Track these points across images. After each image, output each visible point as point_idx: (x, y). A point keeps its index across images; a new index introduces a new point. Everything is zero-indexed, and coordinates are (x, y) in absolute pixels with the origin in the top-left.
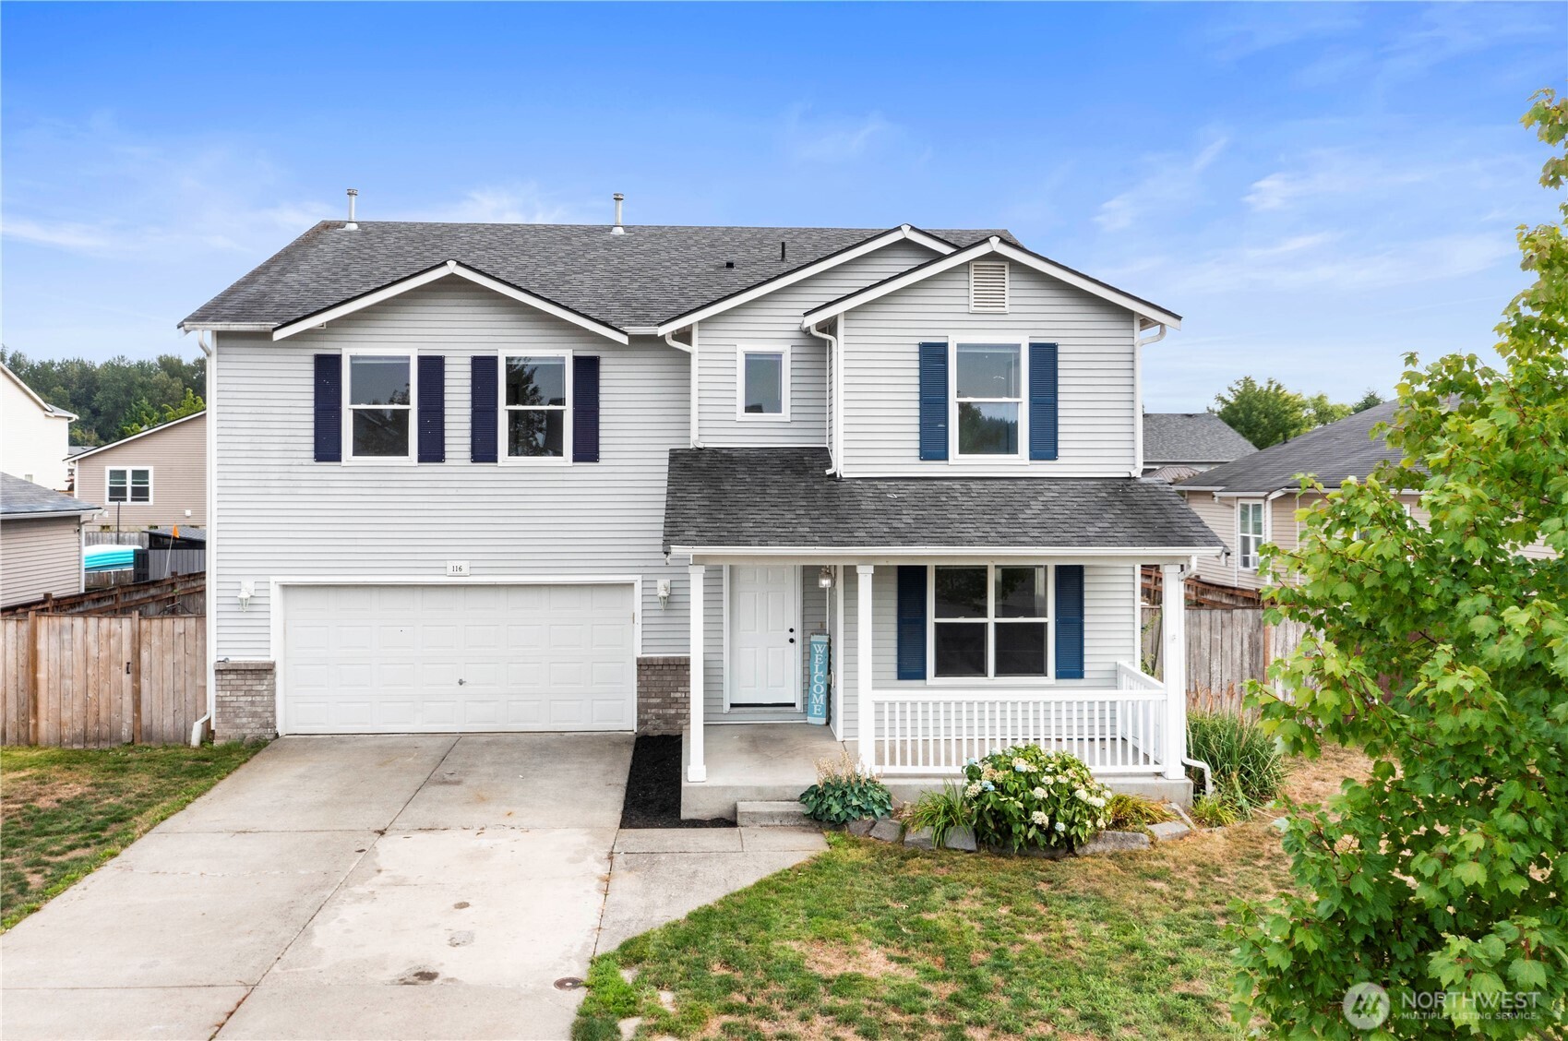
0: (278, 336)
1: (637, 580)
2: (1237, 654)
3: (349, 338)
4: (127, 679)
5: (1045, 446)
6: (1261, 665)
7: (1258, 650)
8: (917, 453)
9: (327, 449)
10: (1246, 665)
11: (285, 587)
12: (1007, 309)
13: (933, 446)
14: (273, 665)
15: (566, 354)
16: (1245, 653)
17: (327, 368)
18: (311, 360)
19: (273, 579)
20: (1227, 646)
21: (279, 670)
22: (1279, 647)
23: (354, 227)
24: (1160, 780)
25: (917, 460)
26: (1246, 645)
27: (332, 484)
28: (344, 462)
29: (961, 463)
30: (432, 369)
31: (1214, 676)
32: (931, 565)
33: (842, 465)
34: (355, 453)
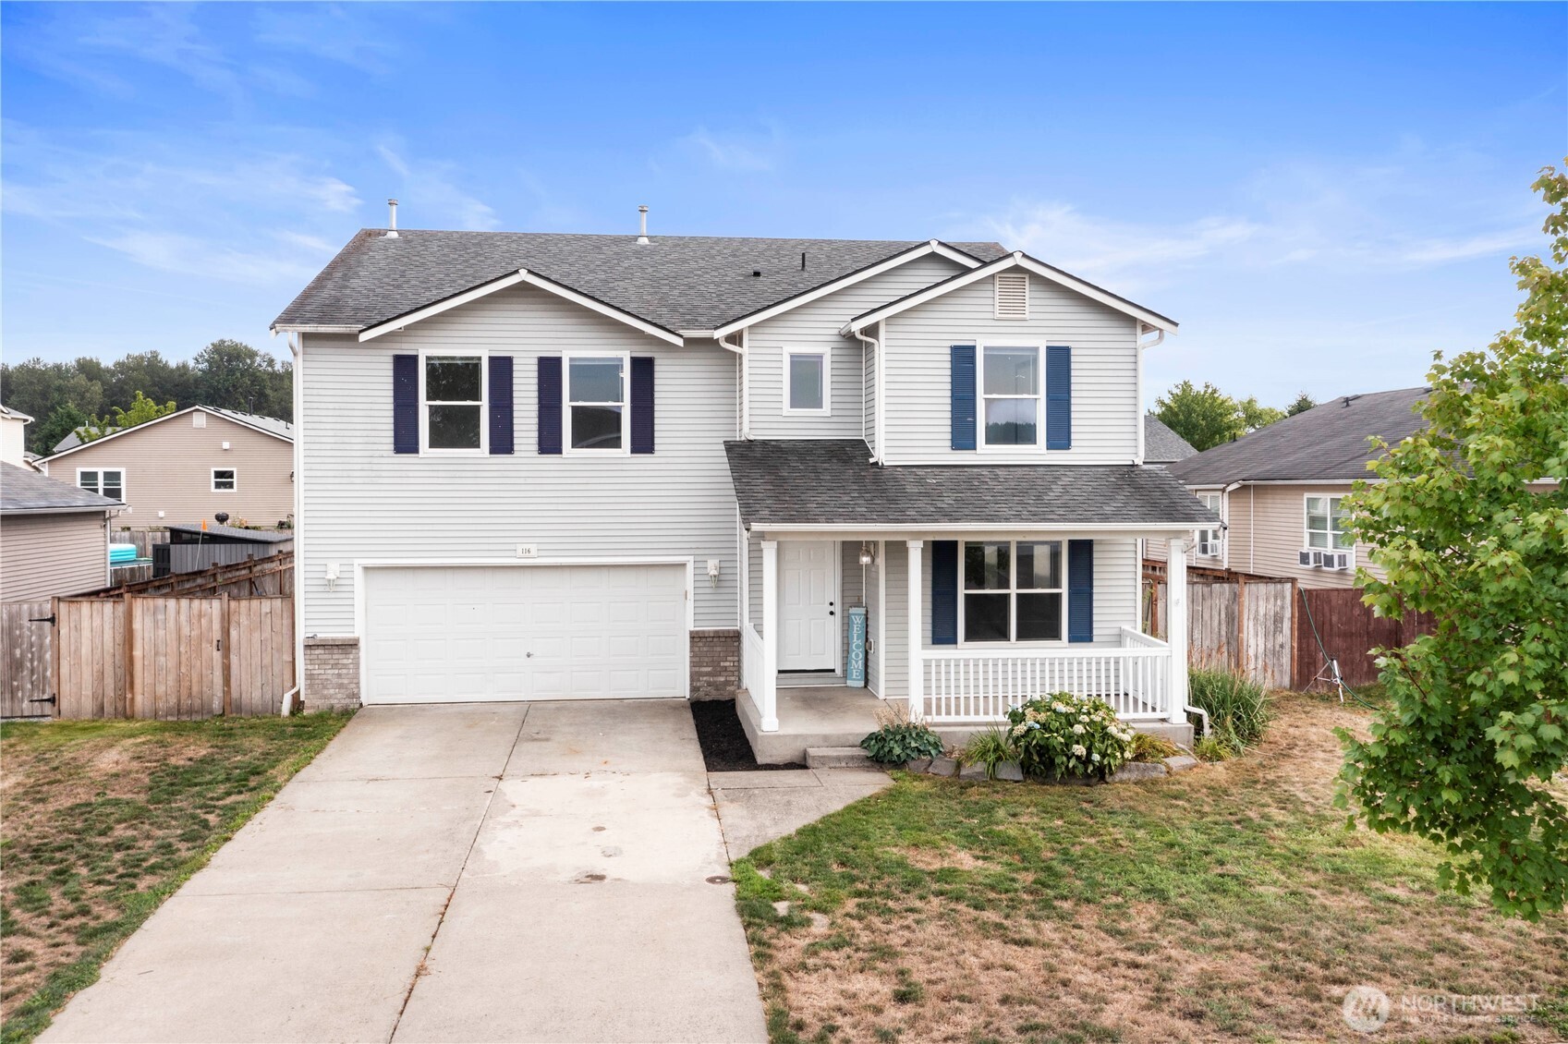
0: (363, 337)
1: (690, 560)
2: (1216, 623)
3: (426, 340)
4: (217, 656)
5: (1060, 436)
6: (1236, 633)
7: (1233, 620)
8: (949, 443)
9: (405, 442)
10: (1223, 633)
11: (366, 569)
12: (1027, 316)
13: (962, 436)
14: (358, 640)
15: (625, 355)
16: (1223, 622)
17: (405, 366)
18: (391, 360)
19: (356, 562)
20: (1207, 616)
21: (362, 644)
22: (1252, 617)
23: (394, 235)
24: (1165, 725)
25: (949, 450)
26: (1223, 616)
27: (411, 474)
28: (421, 454)
29: (987, 453)
30: (502, 367)
31: (1195, 643)
32: (961, 540)
33: (883, 454)
34: (431, 446)
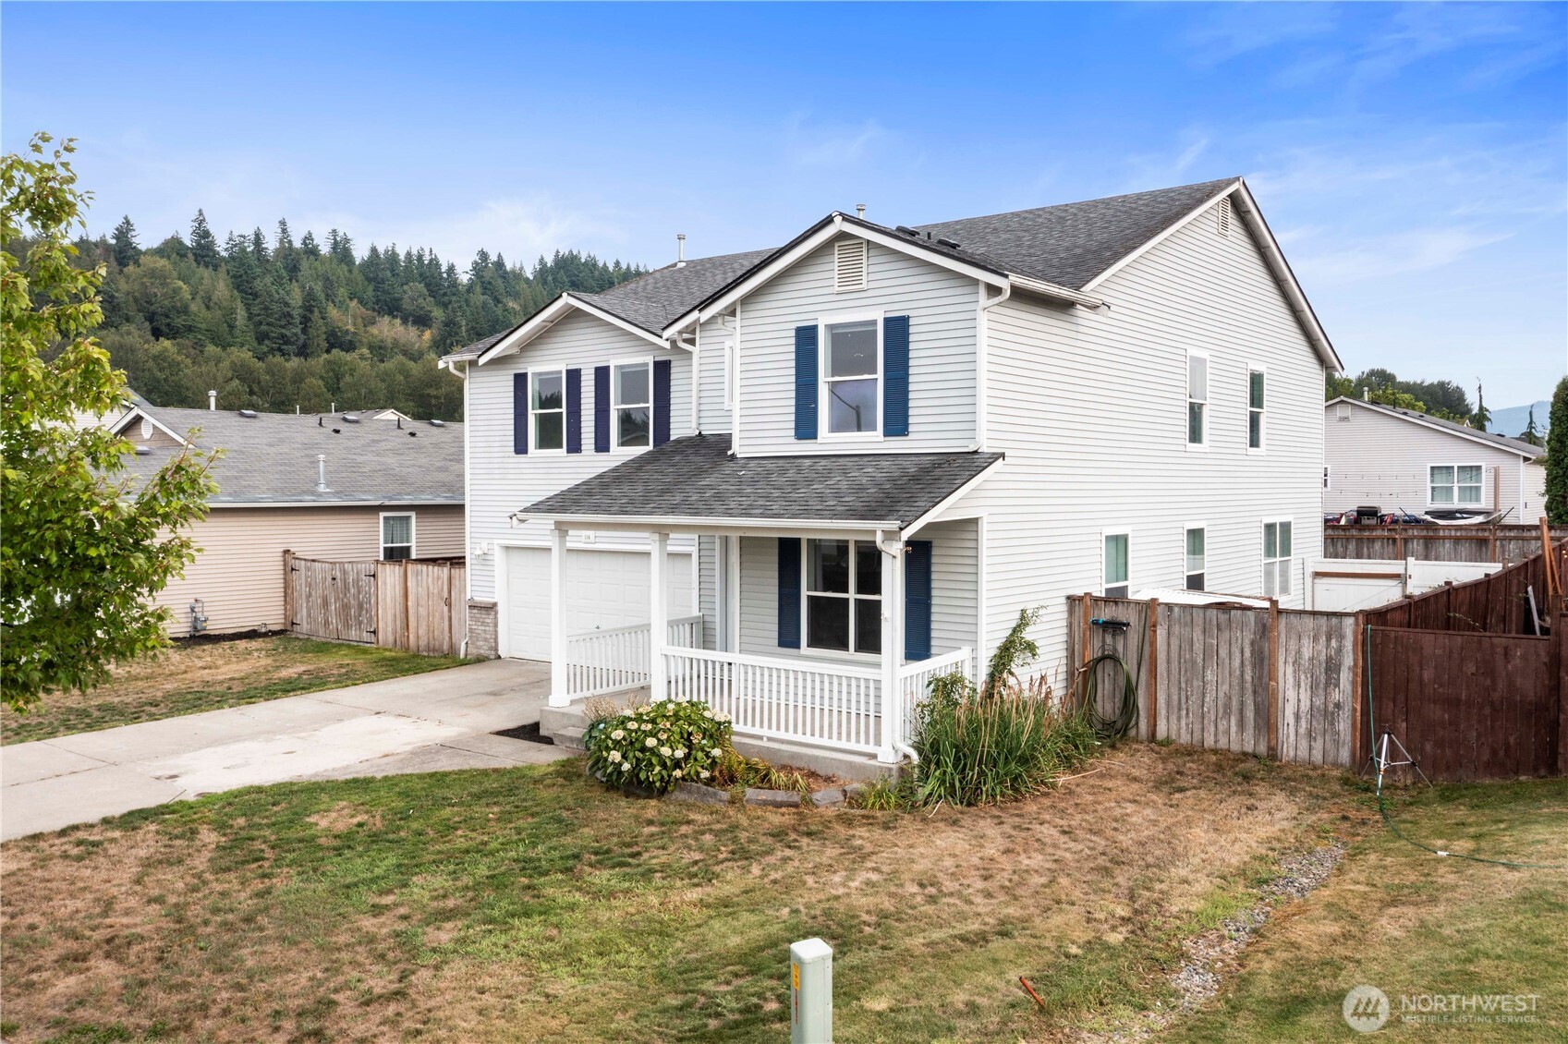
0: (482, 361)
1: (694, 550)
2: (1237, 663)
3: (531, 359)
4: (446, 608)
5: (897, 423)
6: (1265, 679)
7: (1262, 661)
8: (792, 433)
9: (521, 447)
10: (1248, 677)
11: (507, 548)
12: (864, 286)
13: (806, 427)
14: (495, 605)
15: (649, 360)
16: (1247, 663)
17: (520, 380)
18: (512, 378)
19: (496, 541)
20: (1223, 652)
21: (500, 608)
22: (1290, 660)
23: (683, 264)
24: (872, 762)
25: (793, 440)
26: (1247, 654)
27: (524, 471)
28: (531, 454)
29: (829, 440)
30: (574, 376)
31: (1208, 687)
33: (738, 449)
34: (537, 448)
